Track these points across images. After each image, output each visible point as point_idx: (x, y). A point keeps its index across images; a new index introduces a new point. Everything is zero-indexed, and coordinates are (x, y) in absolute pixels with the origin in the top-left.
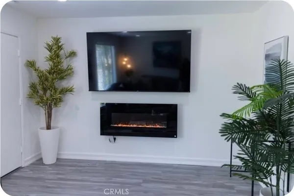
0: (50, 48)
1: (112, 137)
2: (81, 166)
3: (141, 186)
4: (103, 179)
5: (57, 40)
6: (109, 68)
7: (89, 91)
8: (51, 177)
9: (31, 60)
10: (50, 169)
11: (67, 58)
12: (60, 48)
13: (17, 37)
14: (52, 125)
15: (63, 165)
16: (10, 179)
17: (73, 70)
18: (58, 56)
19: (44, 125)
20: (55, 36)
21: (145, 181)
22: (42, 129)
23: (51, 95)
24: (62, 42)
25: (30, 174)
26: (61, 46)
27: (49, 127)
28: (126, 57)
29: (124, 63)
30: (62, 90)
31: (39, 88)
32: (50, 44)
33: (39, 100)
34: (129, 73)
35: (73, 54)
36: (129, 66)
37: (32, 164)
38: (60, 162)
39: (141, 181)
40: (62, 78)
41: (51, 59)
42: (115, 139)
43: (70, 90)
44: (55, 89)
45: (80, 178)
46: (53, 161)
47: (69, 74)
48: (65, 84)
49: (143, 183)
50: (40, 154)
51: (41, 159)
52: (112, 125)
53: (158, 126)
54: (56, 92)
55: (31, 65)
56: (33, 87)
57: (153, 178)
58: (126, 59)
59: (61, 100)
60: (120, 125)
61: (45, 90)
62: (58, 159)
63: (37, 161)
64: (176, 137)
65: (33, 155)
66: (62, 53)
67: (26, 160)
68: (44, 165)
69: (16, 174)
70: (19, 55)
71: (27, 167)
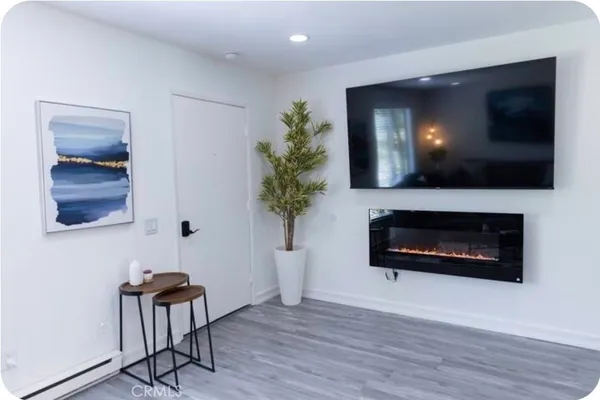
0: (288, 121)
1: (390, 271)
2: (336, 316)
3: (435, 369)
4: (369, 345)
5: (300, 107)
6: (400, 147)
7: (352, 187)
8: (287, 327)
9: (263, 140)
10: (291, 314)
11: (316, 133)
12: (304, 118)
13: (243, 107)
14: (294, 244)
15: (309, 310)
16: (232, 321)
17: (325, 154)
18: (302, 132)
19: (283, 243)
20: (297, 100)
21: (446, 362)
22: (280, 249)
23: (292, 196)
24: (308, 108)
25: (260, 317)
26: (308, 114)
27: (289, 248)
28: (432, 126)
29: (429, 137)
30: (309, 189)
31: (276, 183)
32: (289, 114)
33: (275, 203)
34: (437, 154)
35: (326, 127)
36: (438, 142)
37: (267, 302)
38: (306, 304)
39: (439, 360)
40: (308, 168)
41: (290, 137)
42: (396, 274)
43: (320, 188)
44: (298, 186)
45: (330, 336)
46: (296, 301)
47: (319, 162)
48: (313, 177)
49: (442, 364)
50: (278, 289)
51: (279, 297)
52: (390, 250)
53: (480, 257)
54: (298, 190)
55: (264, 149)
56: (267, 182)
57: (464, 358)
58: (432, 130)
59: (306, 203)
60: (404, 251)
61: (284, 188)
62: (303, 299)
63: (274, 298)
64: (521, 282)
65: (269, 289)
66: (308, 126)
67: (258, 296)
68: (283, 305)
69: (241, 315)
70: (246, 134)
71: (259, 306)
